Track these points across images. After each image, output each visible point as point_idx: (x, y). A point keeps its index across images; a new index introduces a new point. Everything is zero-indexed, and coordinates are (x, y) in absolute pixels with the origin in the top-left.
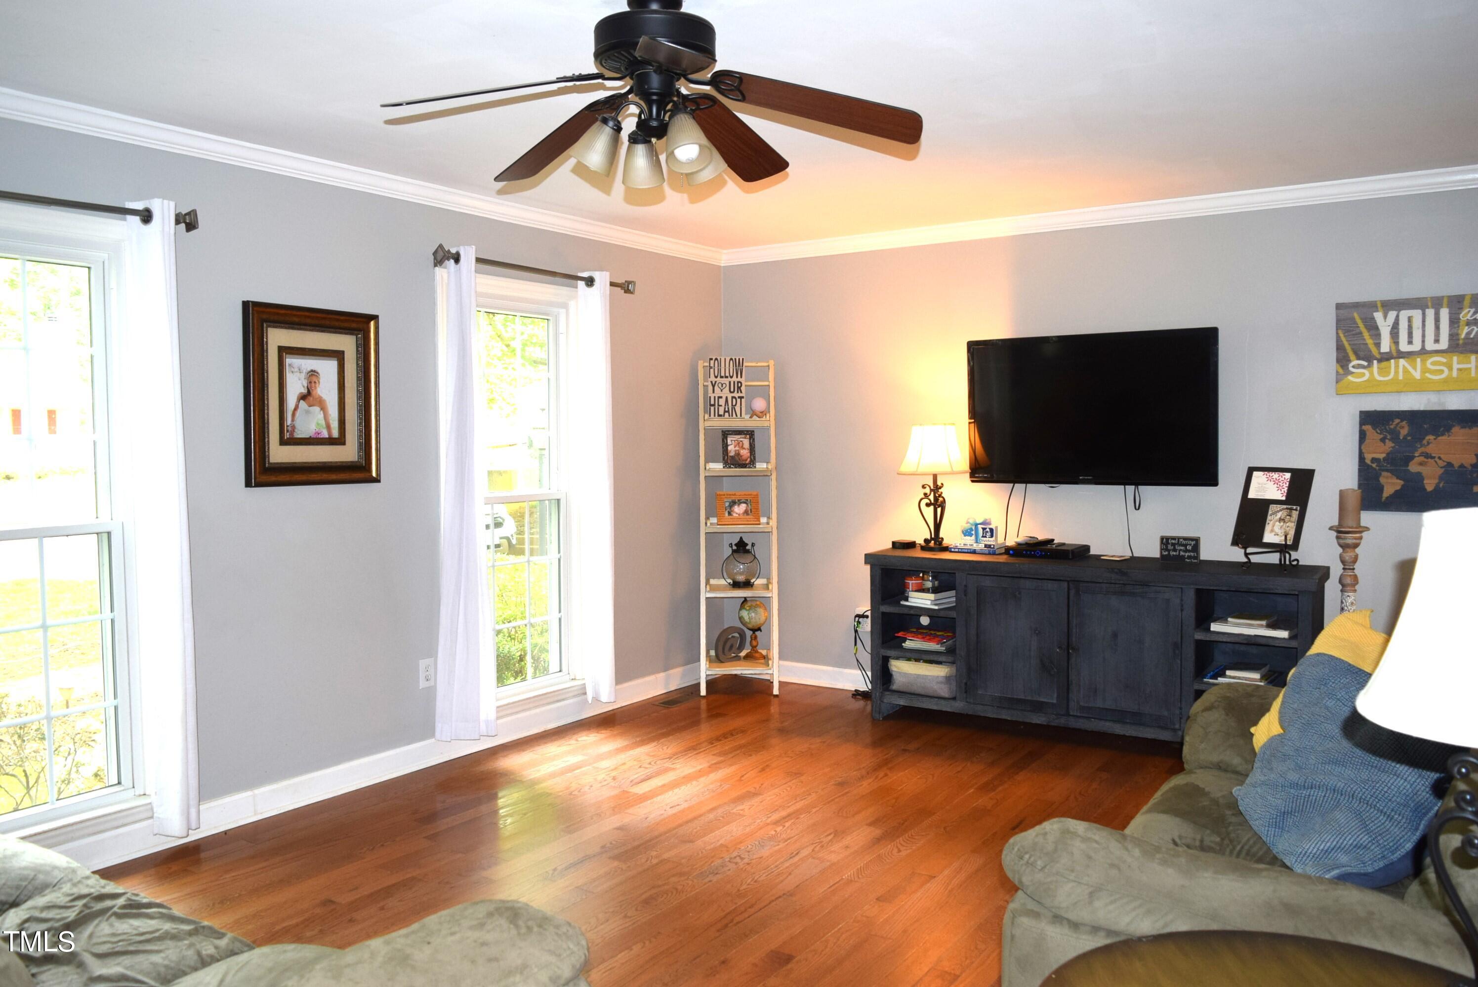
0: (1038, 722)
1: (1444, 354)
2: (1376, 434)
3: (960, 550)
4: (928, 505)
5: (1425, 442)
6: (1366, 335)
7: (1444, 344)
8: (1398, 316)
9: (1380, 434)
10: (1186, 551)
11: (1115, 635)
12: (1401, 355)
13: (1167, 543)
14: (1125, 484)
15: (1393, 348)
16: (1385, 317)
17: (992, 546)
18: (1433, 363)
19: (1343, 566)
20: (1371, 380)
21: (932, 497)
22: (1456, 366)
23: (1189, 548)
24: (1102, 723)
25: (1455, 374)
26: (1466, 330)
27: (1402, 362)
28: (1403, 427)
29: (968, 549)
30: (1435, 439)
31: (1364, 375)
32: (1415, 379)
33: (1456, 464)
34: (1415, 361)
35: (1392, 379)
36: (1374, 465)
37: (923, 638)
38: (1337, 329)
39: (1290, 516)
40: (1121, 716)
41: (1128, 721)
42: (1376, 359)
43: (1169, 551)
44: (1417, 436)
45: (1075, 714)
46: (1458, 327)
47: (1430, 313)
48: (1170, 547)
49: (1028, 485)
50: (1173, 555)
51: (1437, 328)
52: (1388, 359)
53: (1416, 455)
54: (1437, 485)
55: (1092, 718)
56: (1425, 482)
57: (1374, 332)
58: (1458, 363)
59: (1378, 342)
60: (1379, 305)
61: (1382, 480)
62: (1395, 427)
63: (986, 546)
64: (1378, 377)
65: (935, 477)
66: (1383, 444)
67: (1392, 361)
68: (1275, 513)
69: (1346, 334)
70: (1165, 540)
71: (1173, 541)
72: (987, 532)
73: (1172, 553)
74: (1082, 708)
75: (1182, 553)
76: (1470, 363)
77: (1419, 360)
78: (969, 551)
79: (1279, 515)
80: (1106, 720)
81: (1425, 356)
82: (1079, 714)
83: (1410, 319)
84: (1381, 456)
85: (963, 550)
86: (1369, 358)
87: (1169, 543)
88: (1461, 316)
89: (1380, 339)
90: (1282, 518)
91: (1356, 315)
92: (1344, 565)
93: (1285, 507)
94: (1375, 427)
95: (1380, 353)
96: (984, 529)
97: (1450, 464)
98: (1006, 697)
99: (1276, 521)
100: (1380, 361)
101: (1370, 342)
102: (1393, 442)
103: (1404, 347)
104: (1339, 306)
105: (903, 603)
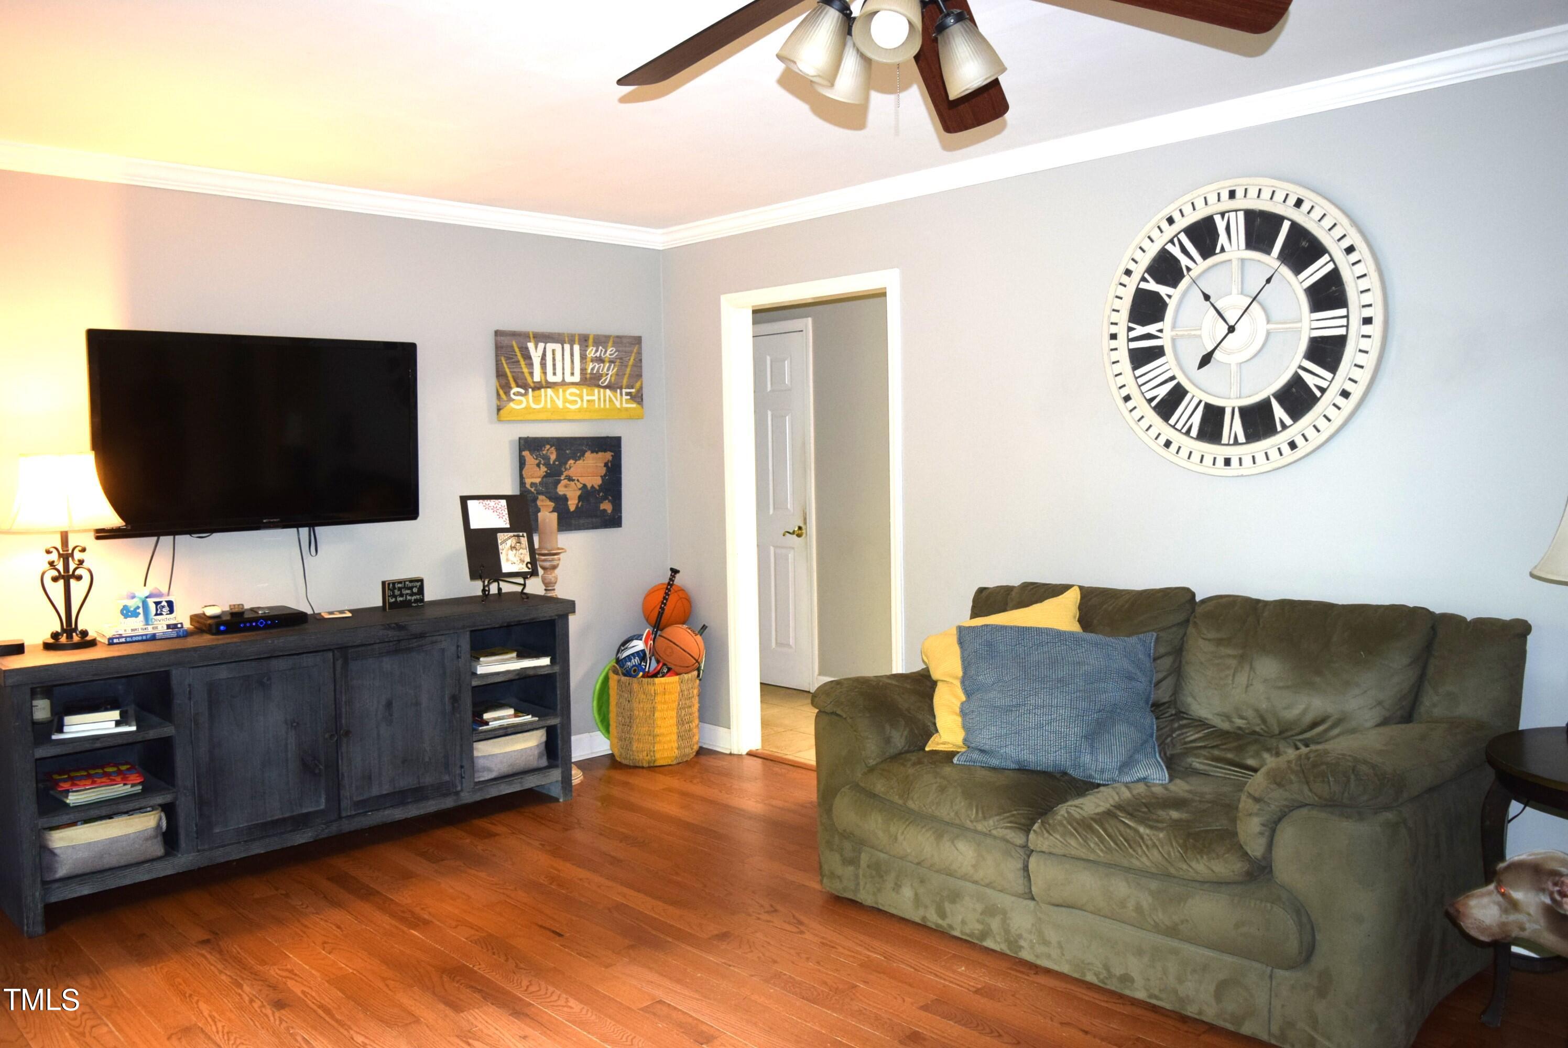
0: (304, 841)
1: (578, 386)
2: (533, 460)
3: (128, 639)
4: (55, 579)
5: (568, 466)
6: (522, 363)
7: (577, 378)
8: (545, 348)
9: (536, 459)
10: (412, 594)
11: (389, 705)
12: (550, 385)
13: (394, 588)
14: (297, 526)
15: (543, 378)
16: (536, 348)
17: (179, 626)
18: (571, 394)
19: (544, 588)
20: (528, 408)
21: (60, 566)
22: (586, 398)
23: (415, 590)
24: (381, 813)
25: (585, 405)
26: (591, 366)
27: (549, 390)
28: (552, 453)
29: (142, 635)
30: (575, 463)
31: (521, 402)
32: (559, 408)
33: (589, 486)
34: (558, 391)
35: (543, 408)
36: (533, 490)
37: (94, 782)
38: (497, 356)
39: (519, 543)
40: (400, 797)
41: (409, 800)
42: (531, 388)
43: (395, 597)
44: (563, 459)
45: (349, 814)
46: (586, 362)
47: (567, 347)
48: (397, 592)
49: (177, 537)
50: (400, 601)
51: (572, 361)
52: (539, 388)
53: (562, 478)
54: (577, 505)
55: (369, 812)
56: (569, 503)
57: (528, 361)
58: (587, 395)
59: (531, 371)
60: (531, 336)
61: (539, 503)
62: (547, 453)
63: (169, 626)
64: (534, 406)
65: (65, 537)
66: (538, 469)
67: (543, 390)
68: (504, 541)
69: (508, 361)
70: (391, 585)
71: (400, 585)
72: (163, 607)
73: (399, 599)
74: (357, 804)
75: (409, 598)
76: (594, 395)
77: (561, 390)
78: (144, 638)
79: (509, 542)
80: (385, 808)
81: (565, 387)
82: (353, 813)
83: (554, 351)
84: (538, 480)
85: (134, 639)
86: (525, 386)
87: (396, 589)
88: (588, 352)
89: (533, 368)
90: (513, 546)
91: (514, 344)
92: (546, 586)
93: (512, 534)
94: (532, 452)
95: (534, 382)
96: (157, 603)
97: (585, 486)
98: (257, 824)
99: (508, 550)
100: (533, 389)
101: (525, 370)
102: (546, 467)
103: (551, 378)
104: (497, 333)
105: (55, 737)
